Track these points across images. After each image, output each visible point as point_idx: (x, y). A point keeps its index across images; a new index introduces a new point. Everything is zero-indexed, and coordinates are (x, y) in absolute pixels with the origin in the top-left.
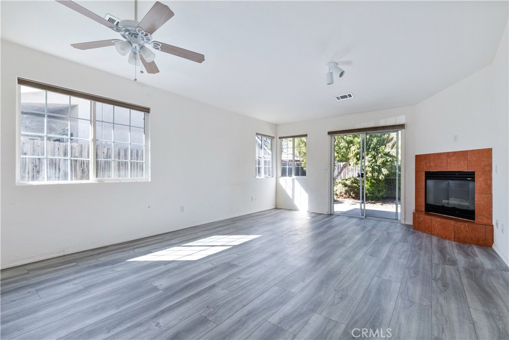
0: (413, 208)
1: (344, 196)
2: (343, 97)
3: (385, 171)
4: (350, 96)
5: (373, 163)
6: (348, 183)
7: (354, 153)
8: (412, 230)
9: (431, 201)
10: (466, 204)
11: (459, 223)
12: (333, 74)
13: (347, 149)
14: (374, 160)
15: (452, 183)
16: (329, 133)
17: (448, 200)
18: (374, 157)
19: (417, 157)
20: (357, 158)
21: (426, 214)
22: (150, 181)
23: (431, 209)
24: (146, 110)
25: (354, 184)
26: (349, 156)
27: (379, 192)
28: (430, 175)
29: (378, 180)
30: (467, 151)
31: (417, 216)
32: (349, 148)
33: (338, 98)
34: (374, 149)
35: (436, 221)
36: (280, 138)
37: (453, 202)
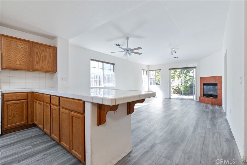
0: (199, 95)
1: (173, 93)
2: (175, 58)
3: (190, 83)
4: (177, 57)
5: (185, 79)
6: (174, 88)
7: (177, 75)
8: (198, 102)
9: (205, 93)
10: (215, 93)
11: (212, 99)
12: (173, 52)
13: (174, 74)
14: (185, 78)
15: (211, 87)
16: (169, 69)
17: (210, 92)
18: (185, 77)
19: (200, 78)
20: (178, 78)
21: (203, 97)
22: (115, 86)
23: (205, 95)
24: (114, 64)
25: (177, 88)
26: (175, 77)
27: (187, 91)
28: (204, 84)
29: (187, 87)
30: (215, 76)
31: (200, 97)
32: (175, 73)
33: (173, 58)
34: (185, 74)
35: (206, 99)
36: (150, 71)
37: (212, 93)
